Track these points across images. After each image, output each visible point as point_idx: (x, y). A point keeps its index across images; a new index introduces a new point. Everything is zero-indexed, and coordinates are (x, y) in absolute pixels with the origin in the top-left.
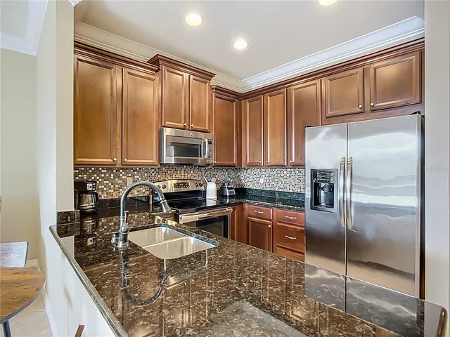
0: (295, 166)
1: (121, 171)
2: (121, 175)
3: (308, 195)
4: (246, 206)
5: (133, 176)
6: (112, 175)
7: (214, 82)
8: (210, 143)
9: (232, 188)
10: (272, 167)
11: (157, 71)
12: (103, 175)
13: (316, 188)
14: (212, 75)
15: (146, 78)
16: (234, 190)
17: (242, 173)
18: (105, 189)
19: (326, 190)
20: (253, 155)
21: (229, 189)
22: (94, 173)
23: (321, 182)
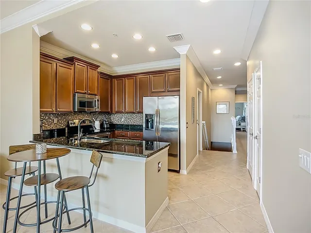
0: (139, 113)
1: (51, 115)
2: (51, 117)
3: (144, 126)
4: (116, 132)
6: (47, 117)
7: (99, 70)
8: (98, 101)
9: (107, 124)
10: (127, 113)
11: (72, 65)
13: (147, 121)
14: (99, 66)
15: (68, 68)
17: (112, 116)
19: (151, 122)
20: (118, 107)
21: (106, 124)
23: (149, 119)
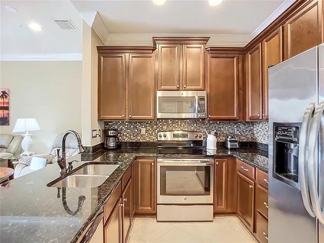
1: (138, 124)
2: (138, 126)
5: (146, 127)
6: (132, 126)
7: (209, 44)
8: (203, 99)
11: (154, 50)
12: (126, 126)
14: (207, 39)
15: (145, 57)
16: (237, 144)
17: (255, 126)
18: (128, 135)
22: (121, 125)
